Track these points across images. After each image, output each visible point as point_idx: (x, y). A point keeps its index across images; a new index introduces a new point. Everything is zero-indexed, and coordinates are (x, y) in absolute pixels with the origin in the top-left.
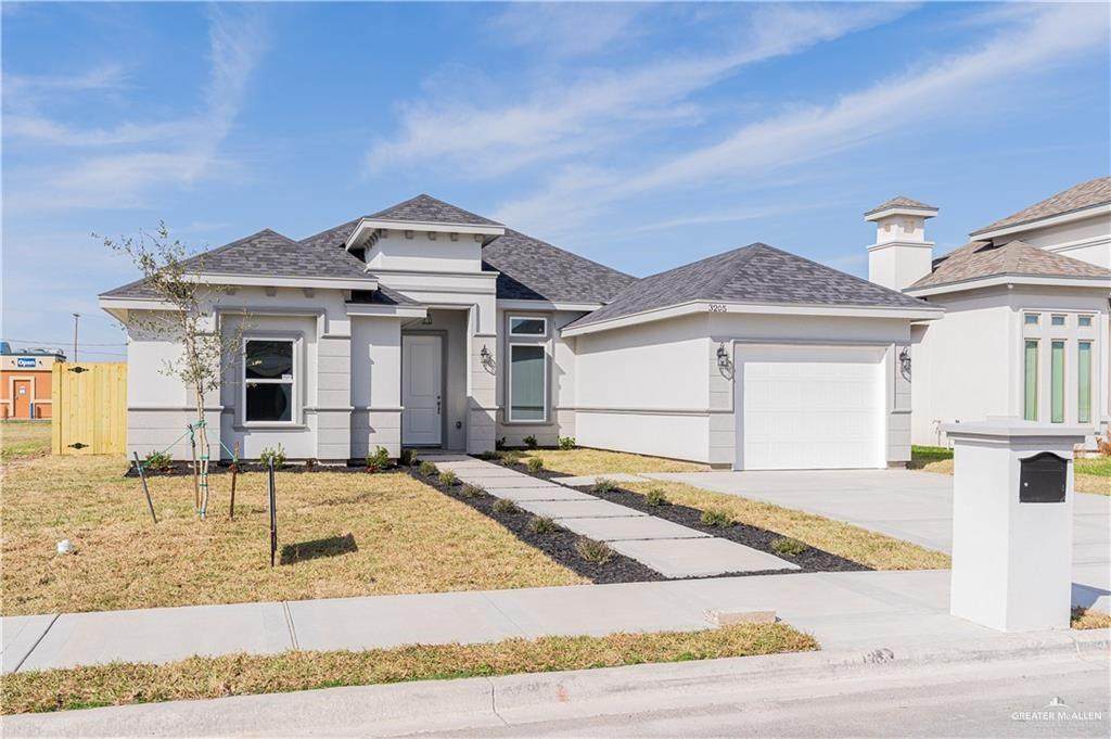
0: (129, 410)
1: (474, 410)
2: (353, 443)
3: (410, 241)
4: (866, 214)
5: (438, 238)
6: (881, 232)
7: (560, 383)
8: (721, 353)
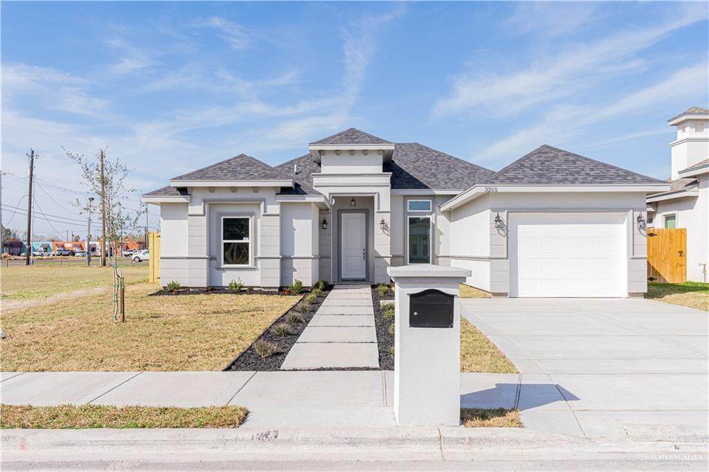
0: (161, 258)
1: (376, 257)
2: (282, 278)
3: (352, 157)
4: (669, 121)
5: (369, 154)
6: (680, 132)
7: (441, 241)
8: (498, 219)
